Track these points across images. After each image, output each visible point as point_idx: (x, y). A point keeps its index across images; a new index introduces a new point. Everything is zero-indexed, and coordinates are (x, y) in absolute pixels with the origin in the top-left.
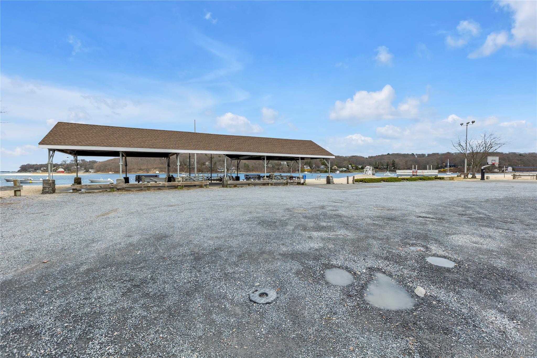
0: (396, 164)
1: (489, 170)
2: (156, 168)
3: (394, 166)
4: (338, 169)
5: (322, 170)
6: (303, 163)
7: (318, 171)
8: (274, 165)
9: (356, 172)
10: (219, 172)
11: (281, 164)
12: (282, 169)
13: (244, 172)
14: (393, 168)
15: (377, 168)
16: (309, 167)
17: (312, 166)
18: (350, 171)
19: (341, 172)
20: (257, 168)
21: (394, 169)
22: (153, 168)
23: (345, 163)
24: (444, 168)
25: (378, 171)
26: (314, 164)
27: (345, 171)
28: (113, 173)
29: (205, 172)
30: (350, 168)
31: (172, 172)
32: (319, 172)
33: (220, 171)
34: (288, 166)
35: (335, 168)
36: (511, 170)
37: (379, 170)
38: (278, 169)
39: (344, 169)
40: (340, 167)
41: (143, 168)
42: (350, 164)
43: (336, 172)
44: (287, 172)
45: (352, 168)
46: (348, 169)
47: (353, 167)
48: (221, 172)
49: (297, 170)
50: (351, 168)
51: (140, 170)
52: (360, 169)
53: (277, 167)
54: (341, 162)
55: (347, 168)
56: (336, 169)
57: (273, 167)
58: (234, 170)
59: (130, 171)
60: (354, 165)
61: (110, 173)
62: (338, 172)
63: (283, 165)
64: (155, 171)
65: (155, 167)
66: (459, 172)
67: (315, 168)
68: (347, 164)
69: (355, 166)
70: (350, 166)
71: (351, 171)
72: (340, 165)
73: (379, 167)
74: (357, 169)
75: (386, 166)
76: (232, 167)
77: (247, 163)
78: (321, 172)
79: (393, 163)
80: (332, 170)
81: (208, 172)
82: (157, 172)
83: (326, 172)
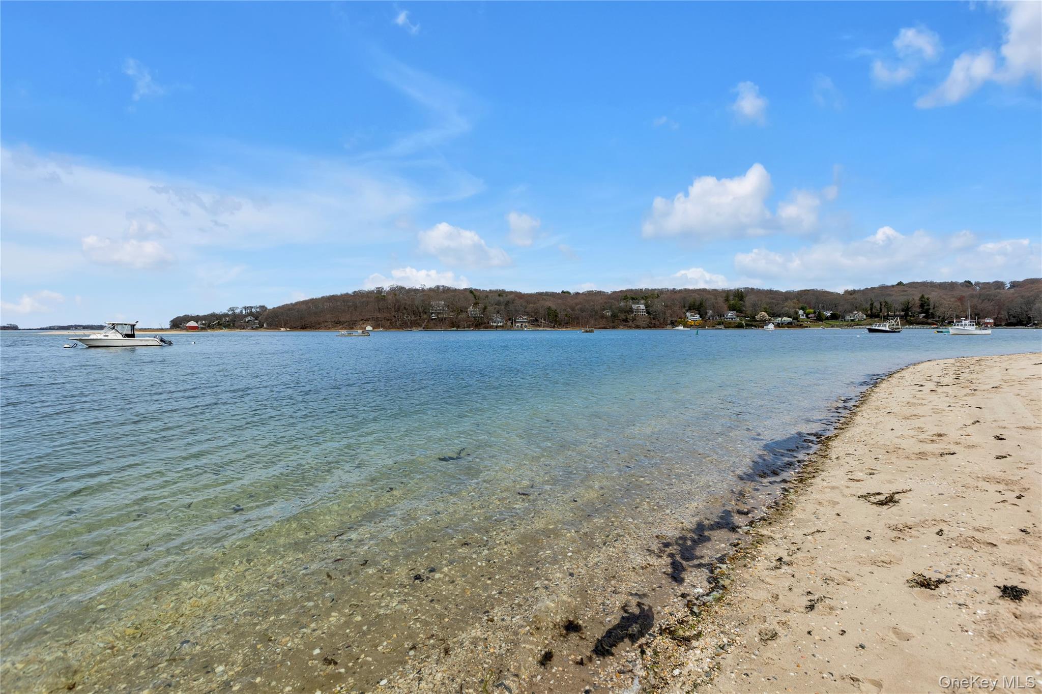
0: (931, 307)
2: (367, 320)
3: (926, 312)
4: (769, 320)
5: (730, 323)
6: (684, 307)
7: (719, 324)
8: (616, 311)
9: (819, 326)
10: (492, 327)
11: (631, 308)
12: (634, 320)
13: (547, 327)
14: (923, 315)
16: (698, 316)
17: (706, 314)
18: (801, 325)
19: (778, 326)
20: (578, 318)
21: (924, 317)
22: (362, 320)
23: (789, 306)
26: (710, 309)
27: (789, 325)
29: (465, 328)
30: (801, 317)
32: (722, 327)
33: (494, 324)
34: (648, 313)
35: (764, 316)
38: (626, 320)
39: (785, 318)
40: (775, 315)
41: (343, 319)
42: (802, 309)
43: (765, 327)
44: (647, 326)
45: (807, 316)
46: (796, 319)
47: (809, 316)
48: (497, 327)
49: (669, 322)
50: (805, 317)
51: (337, 323)
52: (827, 318)
53: (622, 316)
54: (778, 304)
55: (795, 316)
56: (765, 320)
57: (614, 316)
58: (524, 324)
59: (318, 326)
60: (812, 311)
62: (771, 326)
63: (638, 310)
64: (363, 326)
65: (365, 317)
67: (713, 316)
68: (794, 308)
69: (815, 313)
70: (801, 312)
71: (804, 325)
72: (775, 311)
73: (881, 314)
74: (819, 318)
75: (903, 311)
76: (521, 317)
77: (553, 307)
78: (728, 326)
79: (924, 306)
80: (754, 323)
81: (470, 328)
82: (369, 328)
83: (739, 326)
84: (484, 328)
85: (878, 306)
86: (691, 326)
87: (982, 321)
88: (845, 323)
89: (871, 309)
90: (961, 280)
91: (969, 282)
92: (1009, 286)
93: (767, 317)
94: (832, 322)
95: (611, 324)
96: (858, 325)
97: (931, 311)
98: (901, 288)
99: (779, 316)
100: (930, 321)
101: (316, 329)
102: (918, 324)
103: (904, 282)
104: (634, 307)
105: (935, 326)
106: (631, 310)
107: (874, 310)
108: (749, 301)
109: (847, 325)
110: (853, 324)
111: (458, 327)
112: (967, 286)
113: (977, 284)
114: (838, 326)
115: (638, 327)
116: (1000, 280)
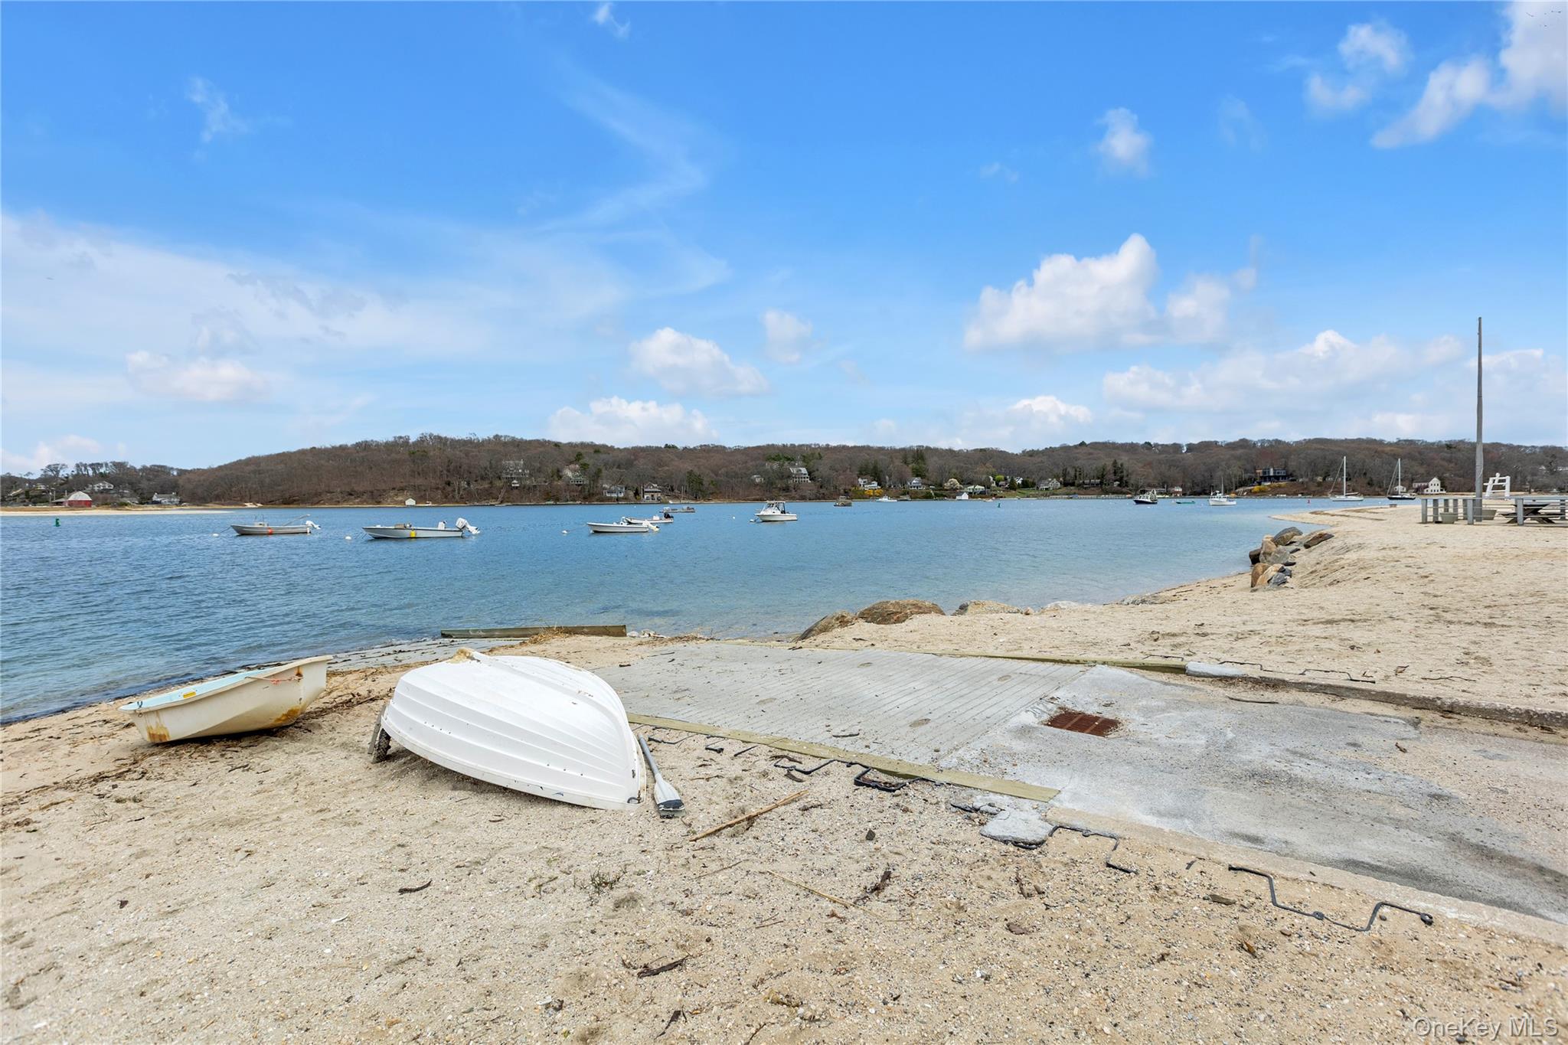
0: (1125, 473)
1: (1380, 487)
2: (402, 489)
3: (1121, 480)
4: (961, 488)
5: (916, 492)
6: (855, 471)
7: (904, 494)
8: (773, 476)
9: (1012, 496)
10: (610, 499)
11: (791, 473)
12: (795, 488)
13: (689, 499)
14: (1118, 483)
15: (1073, 484)
16: (875, 484)
17: (885, 480)
18: (994, 494)
19: (971, 495)
20: (725, 487)
21: (1119, 485)
22: (394, 489)
23: (980, 471)
24: (1260, 484)
25: (1075, 494)
26: (890, 475)
27: (982, 495)
28: (260, 508)
29: (568, 500)
30: (993, 485)
31: (457, 502)
32: (907, 497)
33: (610, 496)
34: (812, 479)
35: (954, 484)
36: (1439, 488)
37: (1077, 491)
38: (786, 489)
39: (978, 487)
40: (967, 483)
41: (359, 488)
42: (992, 474)
43: (958, 498)
44: (813, 496)
45: (998, 484)
46: (988, 487)
47: (1001, 484)
48: (618, 499)
49: (842, 492)
50: (996, 484)
51: (351, 495)
52: (1021, 486)
53: (781, 484)
54: (970, 469)
55: (986, 484)
56: (956, 489)
57: (770, 483)
58: (656, 495)
59: (316, 499)
60: (1002, 477)
61: (249, 505)
62: (965, 496)
63: (798, 476)
64: (400, 498)
65: (398, 485)
66: (1302, 494)
67: (897, 484)
69: (1006, 479)
70: (990, 479)
72: (965, 477)
73: (1076, 482)
74: (1012, 487)
75: (1098, 478)
76: (650, 485)
77: (697, 471)
78: (915, 496)
79: (1117, 470)
80: (941, 493)
81: (575, 501)
82: (410, 502)
83: (928, 497)
84: (597, 500)
85: (1072, 473)
86: (870, 496)
87: (1172, 490)
88: (1041, 493)
89: (1064, 475)
90: (1142, 442)
91: (1149, 444)
92: (1185, 449)
93: (958, 485)
94: (1025, 491)
95: (768, 494)
96: (1054, 494)
97: (1125, 479)
98: (1084, 450)
99: (970, 484)
100: (1124, 490)
101: (312, 504)
102: (1113, 493)
103: (1087, 442)
104: (793, 470)
105: (1129, 496)
106: (790, 476)
107: (1068, 478)
108: (932, 464)
109: (1043, 495)
110: (1048, 493)
111: (557, 500)
112: (1148, 449)
113: (1156, 445)
114: (1034, 496)
115: (803, 498)
116: (1177, 442)
